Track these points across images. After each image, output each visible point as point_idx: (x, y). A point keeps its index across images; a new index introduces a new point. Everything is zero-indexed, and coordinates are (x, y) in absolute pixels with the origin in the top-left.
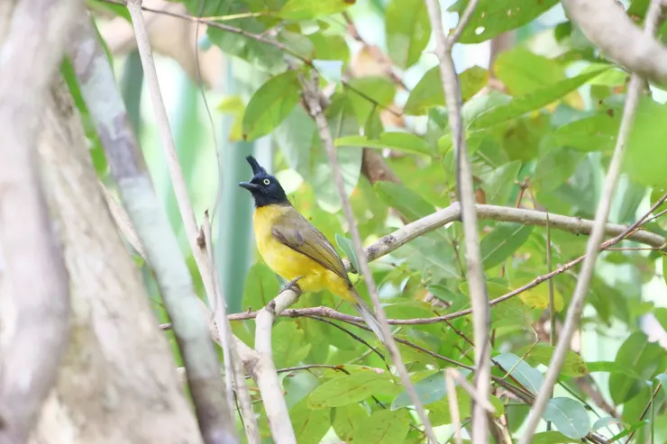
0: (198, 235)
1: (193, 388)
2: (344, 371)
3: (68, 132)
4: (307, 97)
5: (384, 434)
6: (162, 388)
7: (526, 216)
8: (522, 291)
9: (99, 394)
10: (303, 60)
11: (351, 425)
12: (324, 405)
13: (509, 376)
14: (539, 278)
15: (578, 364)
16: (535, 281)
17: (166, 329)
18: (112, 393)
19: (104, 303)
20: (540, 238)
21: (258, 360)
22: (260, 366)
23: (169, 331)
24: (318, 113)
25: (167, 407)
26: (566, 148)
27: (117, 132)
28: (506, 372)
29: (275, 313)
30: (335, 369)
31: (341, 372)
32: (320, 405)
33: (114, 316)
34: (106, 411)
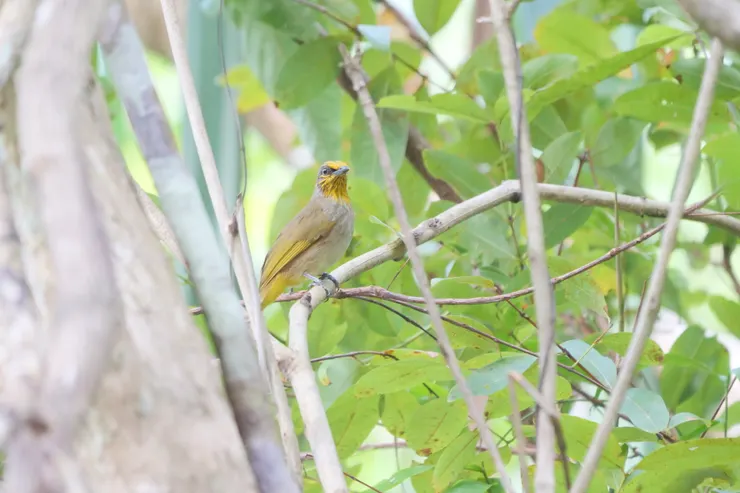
0: (230, 222)
1: (232, 392)
2: (393, 357)
3: (91, 107)
4: (348, 71)
5: (439, 424)
6: (200, 391)
7: (585, 196)
8: (595, 265)
9: (132, 397)
10: (345, 24)
11: (402, 417)
12: (372, 393)
13: (579, 365)
14: (614, 250)
15: (654, 351)
16: (609, 253)
17: (196, 313)
18: (147, 397)
19: (135, 298)
20: (604, 219)
21: (293, 359)
22: (296, 366)
23: (200, 317)
24: (361, 88)
25: (206, 412)
26: (627, 118)
27: (147, 107)
28: (575, 361)
29: (310, 307)
30: (384, 355)
31: (390, 359)
32: (368, 393)
33: (146, 312)
34: (140, 415)
